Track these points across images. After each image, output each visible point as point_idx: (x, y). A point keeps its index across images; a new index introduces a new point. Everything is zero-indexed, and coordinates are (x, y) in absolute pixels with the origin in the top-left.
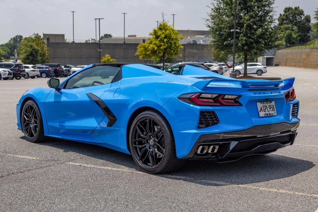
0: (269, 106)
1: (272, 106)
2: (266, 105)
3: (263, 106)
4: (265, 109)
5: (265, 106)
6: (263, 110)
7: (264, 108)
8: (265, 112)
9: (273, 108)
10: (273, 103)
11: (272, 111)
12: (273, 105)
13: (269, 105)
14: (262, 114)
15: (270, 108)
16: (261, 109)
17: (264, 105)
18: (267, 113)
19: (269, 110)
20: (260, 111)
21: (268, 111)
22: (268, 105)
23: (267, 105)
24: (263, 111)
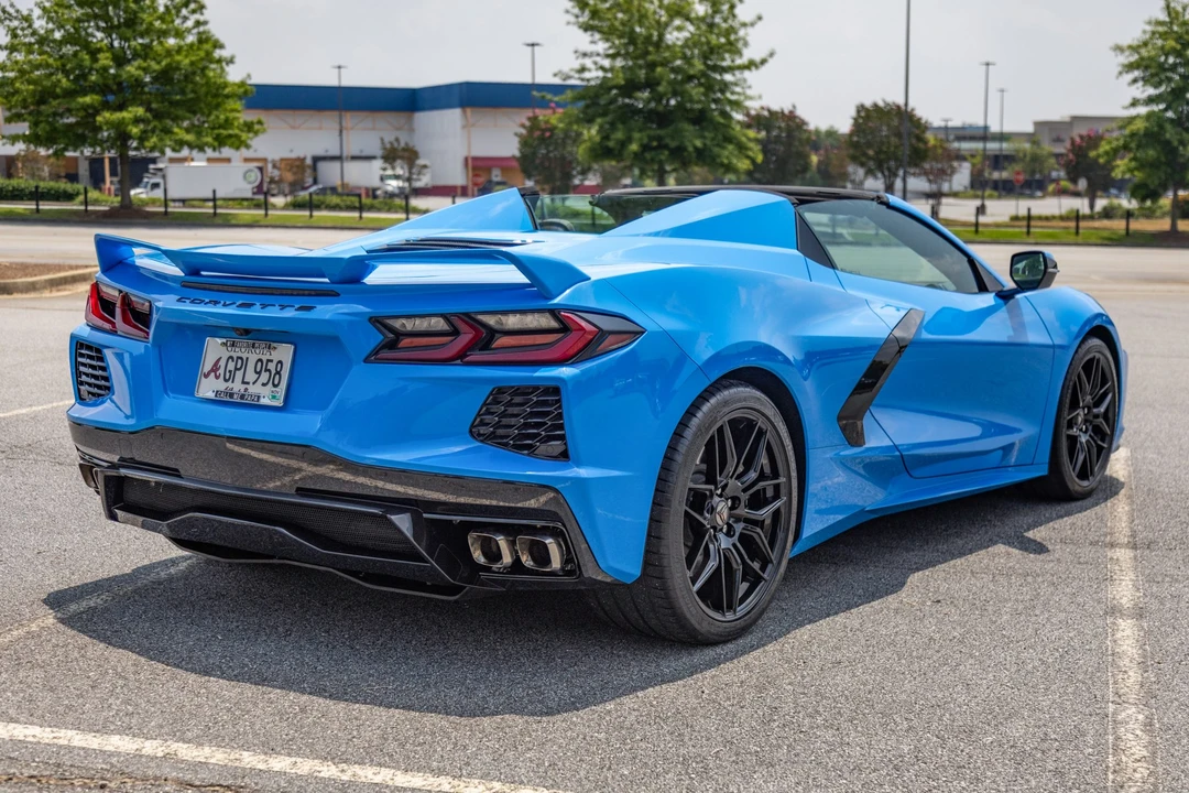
0: (260, 360)
1: (272, 366)
2: (244, 356)
3: (231, 357)
4: (236, 369)
5: (238, 358)
6: (221, 371)
7: (231, 366)
8: (226, 380)
9: (278, 373)
10: (284, 353)
11: (264, 385)
12: (280, 362)
13: (260, 356)
14: (208, 388)
15: (259, 373)
16: (215, 368)
17: (235, 355)
18: (237, 387)
19: (251, 376)
20: (206, 376)
21: (243, 382)
22: (253, 358)
23: (250, 355)
24: (217, 377)
